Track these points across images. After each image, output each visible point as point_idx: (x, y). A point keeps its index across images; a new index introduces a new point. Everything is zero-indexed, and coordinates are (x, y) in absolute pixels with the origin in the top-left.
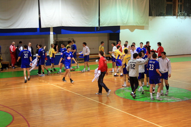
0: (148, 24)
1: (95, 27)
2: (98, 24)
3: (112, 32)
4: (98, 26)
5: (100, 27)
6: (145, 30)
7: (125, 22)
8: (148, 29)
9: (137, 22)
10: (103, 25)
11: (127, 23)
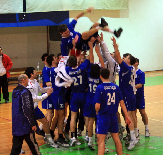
0: (127, 6)
1: (16, 14)
2: (22, 7)
3: (53, 24)
4: (22, 12)
5: (25, 14)
6: (123, 19)
7: (79, 4)
8: (127, 17)
9: (104, 4)
10: (32, 10)
11: (83, 4)
